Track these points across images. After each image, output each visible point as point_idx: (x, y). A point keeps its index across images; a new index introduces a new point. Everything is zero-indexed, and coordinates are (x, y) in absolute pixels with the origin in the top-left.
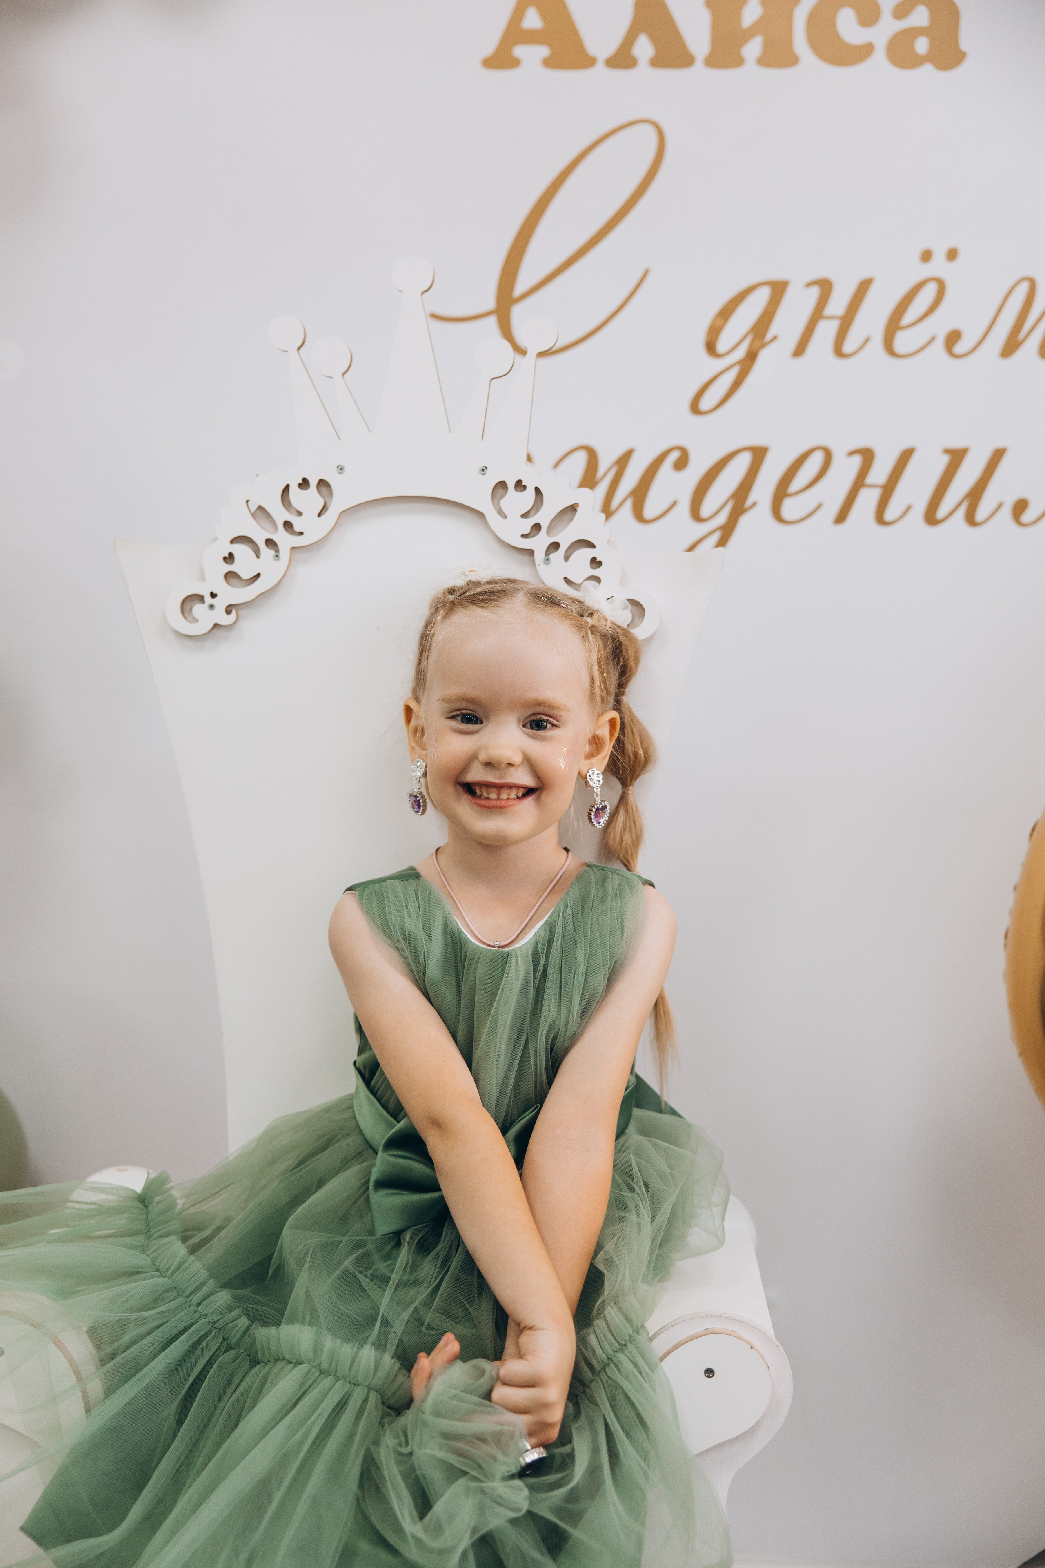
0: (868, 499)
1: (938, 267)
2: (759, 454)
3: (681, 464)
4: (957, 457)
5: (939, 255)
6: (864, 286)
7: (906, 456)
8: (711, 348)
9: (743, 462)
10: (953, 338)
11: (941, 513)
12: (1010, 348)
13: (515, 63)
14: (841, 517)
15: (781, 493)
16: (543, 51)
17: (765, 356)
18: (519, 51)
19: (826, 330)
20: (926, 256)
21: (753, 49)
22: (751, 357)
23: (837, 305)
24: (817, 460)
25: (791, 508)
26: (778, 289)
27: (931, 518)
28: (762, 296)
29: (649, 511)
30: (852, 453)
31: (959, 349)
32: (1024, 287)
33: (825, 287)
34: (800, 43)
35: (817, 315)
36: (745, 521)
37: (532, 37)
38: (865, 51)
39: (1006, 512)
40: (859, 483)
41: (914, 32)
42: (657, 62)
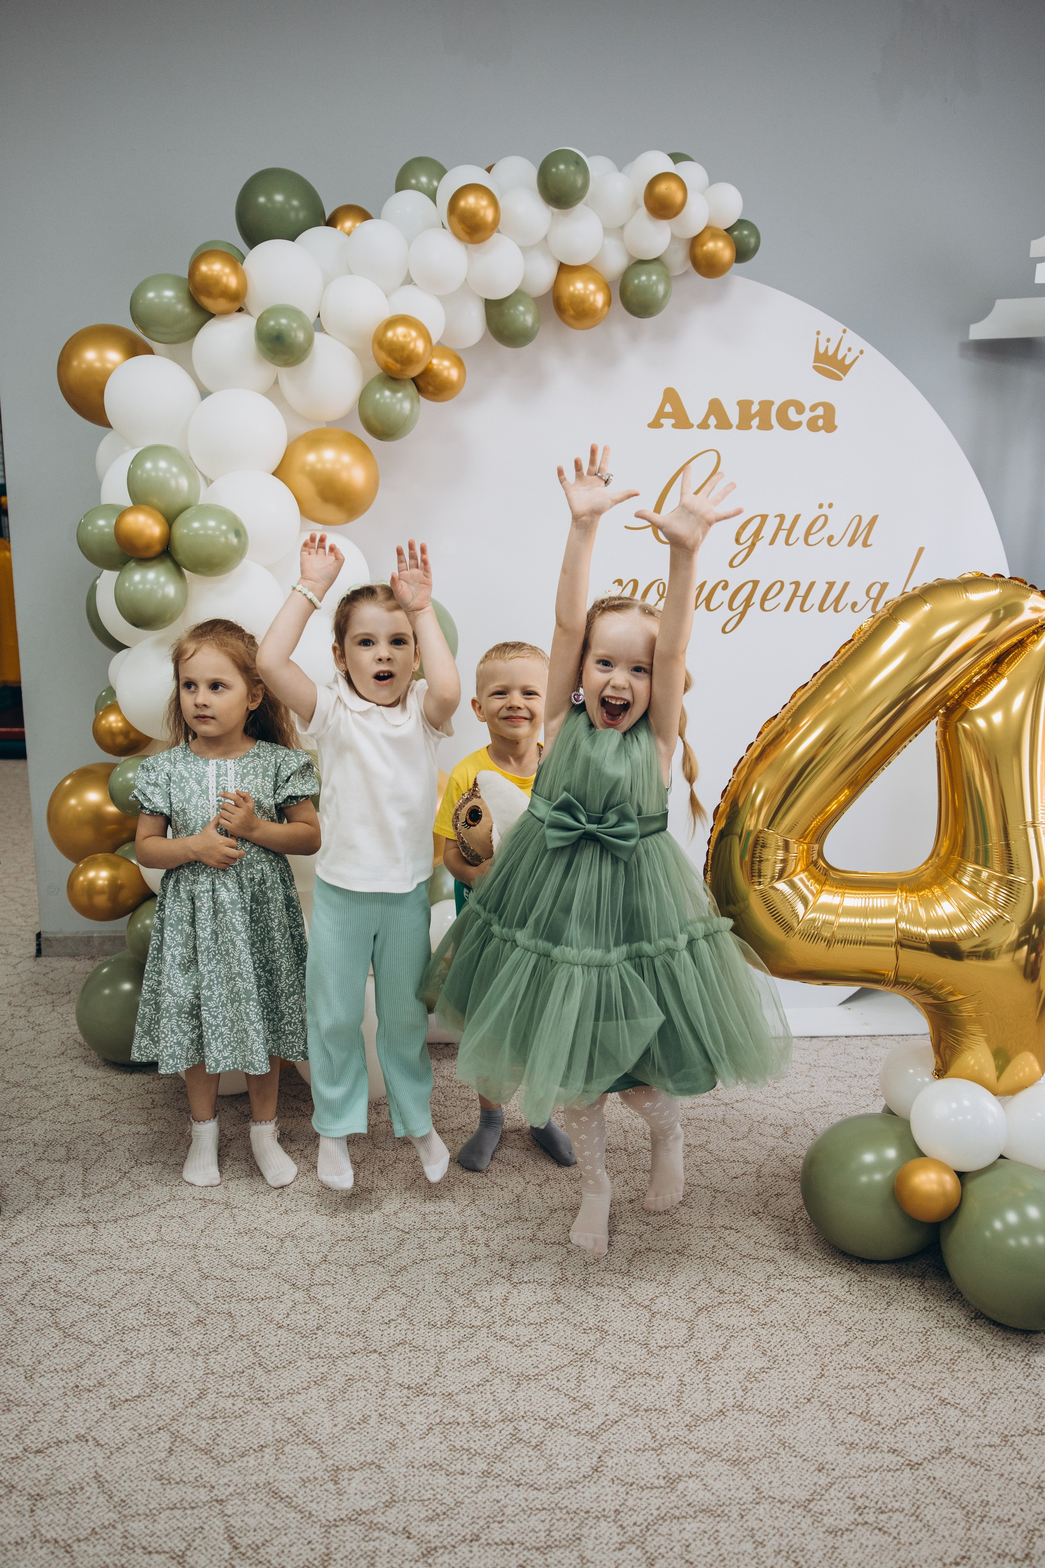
0: (797, 601)
1: (825, 510)
2: (756, 583)
3: (725, 587)
4: (831, 585)
5: (826, 506)
6: (797, 517)
7: (812, 584)
8: (737, 541)
9: (749, 586)
10: (830, 538)
11: (824, 608)
12: (851, 543)
13: (661, 426)
14: (787, 609)
15: (764, 599)
16: (673, 421)
17: (759, 544)
18: (663, 421)
19: (782, 535)
20: (821, 506)
21: (755, 422)
22: (753, 544)
23: (787, 525)
24: (778, 585)
25: (768, 605)
26: (764, 518)
27: (821, 609)
28: (758, 521)
29: (712, 607)
30: (791, 584)
31: (832, 543)
32: (857, 518)
33: (782, 517)
34: (774, 421)
35: (779, 528)
36: (749, 609)
37: (668, 416)
38: (798, 425)
39: (849, 606)
40: (794, 595)
41: (817, 417)
42: (717, 427)
